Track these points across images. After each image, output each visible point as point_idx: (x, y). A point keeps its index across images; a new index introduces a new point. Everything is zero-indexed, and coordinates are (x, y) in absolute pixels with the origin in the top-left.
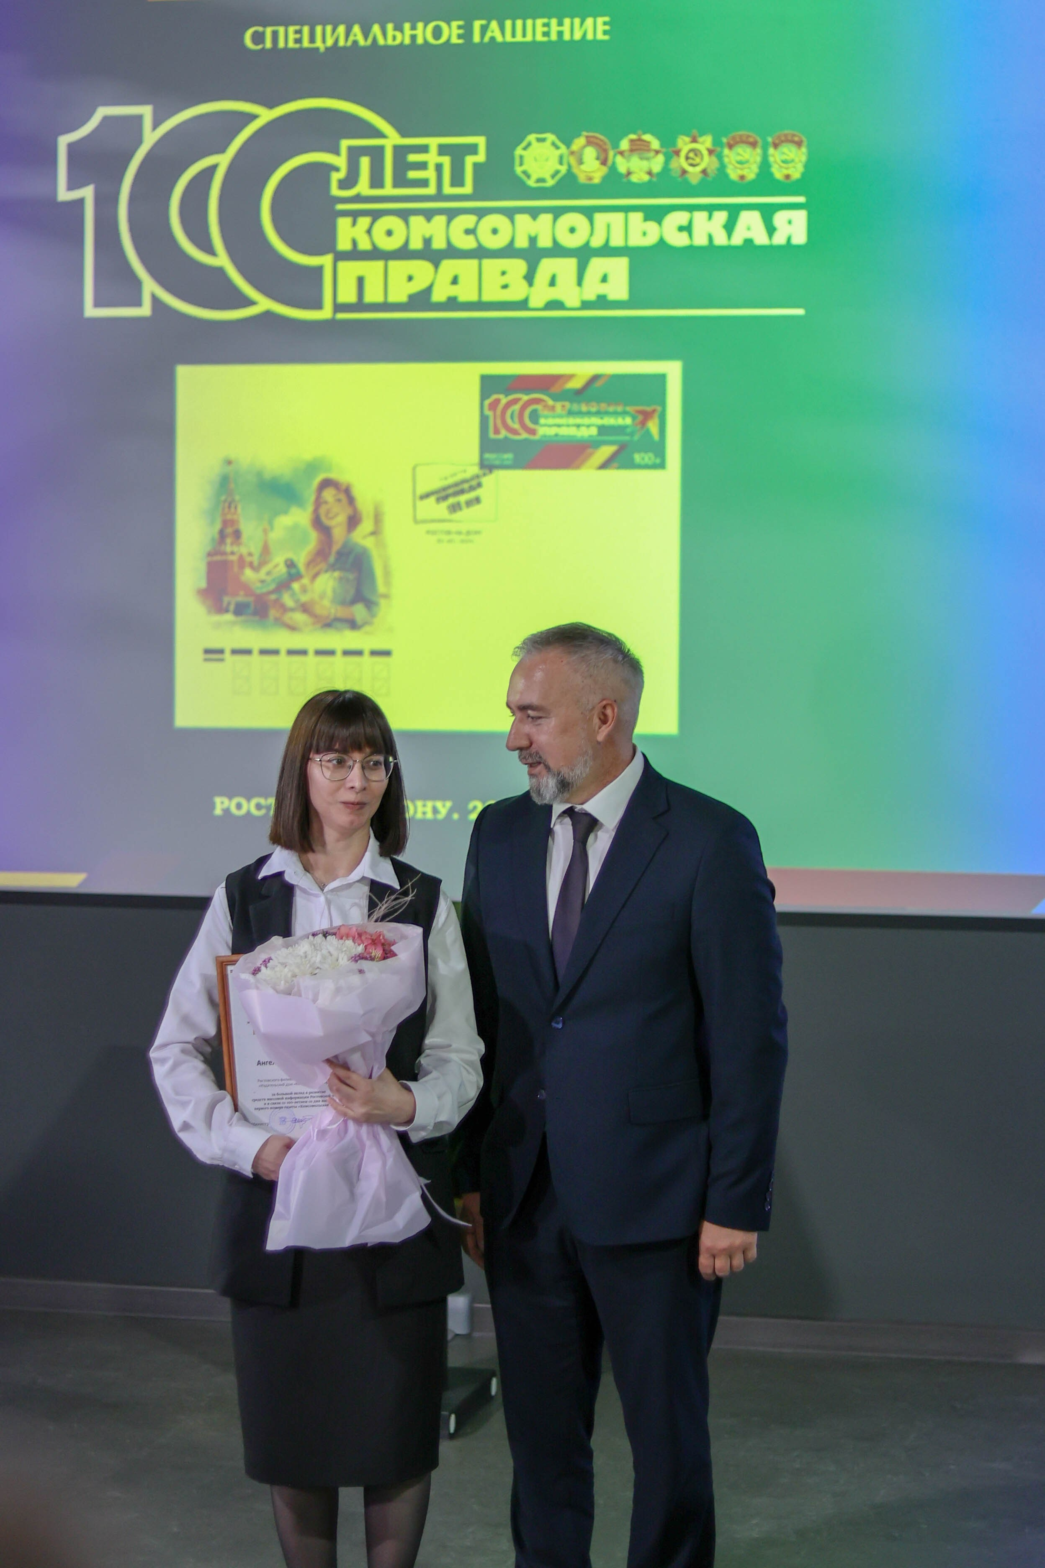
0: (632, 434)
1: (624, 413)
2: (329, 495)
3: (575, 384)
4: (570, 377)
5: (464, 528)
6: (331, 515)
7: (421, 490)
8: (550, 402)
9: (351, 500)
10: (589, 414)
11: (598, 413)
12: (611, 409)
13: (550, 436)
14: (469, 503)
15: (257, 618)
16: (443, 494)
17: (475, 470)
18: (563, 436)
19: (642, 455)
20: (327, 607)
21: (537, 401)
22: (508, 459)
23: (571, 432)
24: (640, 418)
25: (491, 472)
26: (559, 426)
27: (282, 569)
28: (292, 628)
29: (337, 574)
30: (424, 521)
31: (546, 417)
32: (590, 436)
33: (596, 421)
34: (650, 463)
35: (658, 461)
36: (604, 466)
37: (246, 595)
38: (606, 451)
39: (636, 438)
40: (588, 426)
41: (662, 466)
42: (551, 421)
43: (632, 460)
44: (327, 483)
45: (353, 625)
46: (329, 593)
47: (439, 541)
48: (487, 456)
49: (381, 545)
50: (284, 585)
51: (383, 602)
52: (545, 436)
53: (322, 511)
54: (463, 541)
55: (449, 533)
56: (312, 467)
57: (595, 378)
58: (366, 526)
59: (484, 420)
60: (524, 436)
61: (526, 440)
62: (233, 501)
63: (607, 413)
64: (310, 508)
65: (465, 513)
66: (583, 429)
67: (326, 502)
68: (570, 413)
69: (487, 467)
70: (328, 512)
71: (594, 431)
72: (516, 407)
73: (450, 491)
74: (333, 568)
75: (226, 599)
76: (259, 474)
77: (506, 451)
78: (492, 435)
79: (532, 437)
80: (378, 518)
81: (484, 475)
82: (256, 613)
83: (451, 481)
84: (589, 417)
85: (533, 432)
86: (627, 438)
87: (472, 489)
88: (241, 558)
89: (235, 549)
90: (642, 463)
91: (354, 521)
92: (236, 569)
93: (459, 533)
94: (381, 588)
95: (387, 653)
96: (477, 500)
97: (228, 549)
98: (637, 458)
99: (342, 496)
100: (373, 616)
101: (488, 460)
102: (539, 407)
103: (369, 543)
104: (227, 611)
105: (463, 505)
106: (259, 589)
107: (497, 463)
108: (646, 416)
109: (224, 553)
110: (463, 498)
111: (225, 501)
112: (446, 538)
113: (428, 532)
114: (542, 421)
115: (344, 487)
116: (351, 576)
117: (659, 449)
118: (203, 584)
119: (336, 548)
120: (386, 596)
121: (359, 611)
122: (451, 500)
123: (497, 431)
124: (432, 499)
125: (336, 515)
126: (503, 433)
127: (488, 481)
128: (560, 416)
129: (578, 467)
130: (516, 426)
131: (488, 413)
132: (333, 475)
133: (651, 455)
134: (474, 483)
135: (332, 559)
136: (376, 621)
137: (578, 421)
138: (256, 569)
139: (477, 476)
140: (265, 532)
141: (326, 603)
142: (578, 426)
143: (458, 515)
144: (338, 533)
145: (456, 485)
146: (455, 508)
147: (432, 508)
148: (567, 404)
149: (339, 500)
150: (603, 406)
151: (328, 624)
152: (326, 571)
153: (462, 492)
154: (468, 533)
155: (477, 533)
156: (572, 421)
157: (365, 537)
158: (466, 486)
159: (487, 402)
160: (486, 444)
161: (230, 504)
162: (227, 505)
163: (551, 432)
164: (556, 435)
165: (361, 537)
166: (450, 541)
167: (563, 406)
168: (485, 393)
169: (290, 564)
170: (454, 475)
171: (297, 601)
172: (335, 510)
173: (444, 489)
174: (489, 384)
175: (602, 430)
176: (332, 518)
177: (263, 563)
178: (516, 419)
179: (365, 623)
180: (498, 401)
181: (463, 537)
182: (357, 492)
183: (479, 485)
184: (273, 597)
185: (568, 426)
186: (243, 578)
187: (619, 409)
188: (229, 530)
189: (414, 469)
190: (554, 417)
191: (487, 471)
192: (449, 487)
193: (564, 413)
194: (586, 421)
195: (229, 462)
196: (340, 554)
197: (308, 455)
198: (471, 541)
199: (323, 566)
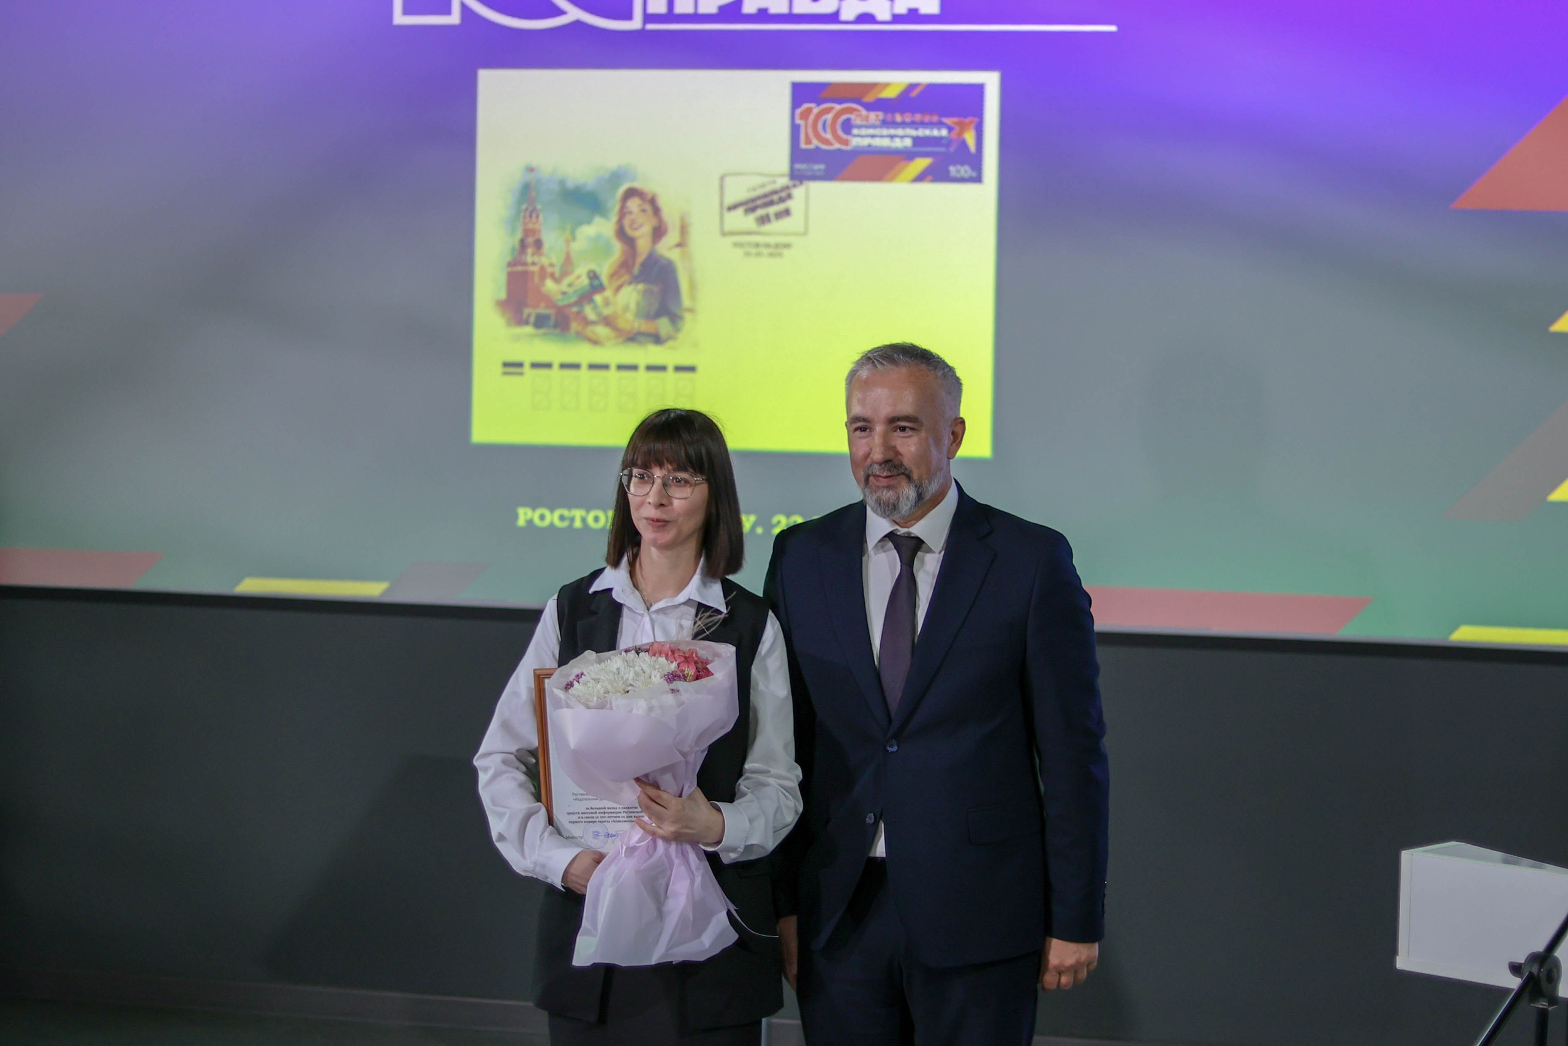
0: (948, 145)
1: (940, 125)
2: (634, 204)
3: (891, 93)
4: (886, 85)
5: (772, 240)
6: (635, 226)
7: (730, 200)
8: (864, 112)
9: (657, 211)
10: (903, 125)
11: (914, 125)
12: (927, 119)
13: (863, 147)
14: (779, 215)
15: (558, 331)
16: (750, 205)
17: (784, 181)
18: (876, 147)
19: (959, 167)
20: (630, 321)
21: (851, 111)
22: (819, 170)
23: (885, 143)
24: (957, 129)
25: (801, 183)
26: (873, 136)
27: (585, 281)
28: (595, 342)
29: (641, 287)
30: (732, 233)
31: (859, 127)
32: (906, 147)
33: (914, 133)
34: (966, 176)
35: (974, 174)
36: (920, 178)
37: (547, 307)
38: (921, 164)
39: (952, 150)
40: (902, 137)
41: (978, 179)
42: (864, 132)
43: (948, 172)
44: (631, 193)
45: (657, 339)
46: (633, 306)
47: (747, 254)
48: (798, 166)
49: (687, 257)
50: (586, 297)
51: (688, 316)
52: (856, 147)
53: (626, 222)
54: (771, 255)
55: (757, 245)
56: (616, 177)
57: (912, 87)
58: (672, 237)
59: (795, 130)
60: (837, 146)
61: (839, 150)
62: (534, 210)
63: (923, 124)
64: (614, 218)
65: (775, 226)
66: (897, 140)
67: (631, 213)
68: (885, 124)
69: (797, 177)
70: (633, 222)
71: (908, 142)
72: (829, 117)
73: (759, 202)
74: (635, 280)
75: (526, 311)
76: (562, 182)
77: (818, 162)
78: (803, 146)
79: (844, 148)
80: (684, 230)
81: (795, 186)
82: (556, 326)
83: (760, 192)
84: (903, 128)
85: (846, 143)
86: (942, 150)
87: (782, 200)
88: (543, 269)
89: (536, 259)
90: (958, 175)
91: (659, 232)
92: (536, 280)
93: (767, 246)
94: (686, 302)
95: (691, 369)
96: (787, 212)
97: (529, 259)
98: (952, 169)
99: (648, 207)
100: (678, 330)
101: (798, 170)
102: (852, 116)
103: (674, 255)
104: (527, 323)
105: (772, 217)
106: (562, 302)
107: (809, 173)
108: (963, 128)
109: (525, 264)
110: (772, 210)
111: (526, 209)
112: (754, 250)
113: (737, 245)
114: (855, 131)
115: (649, 197)
116: (656, 289)
117: (975, 161)
118: (503, 295)
119: (641, 258)
120: (691, 310)
121: (663, 325)
122: (760, 212)
123: (808, 142)
124: (740, 211)
125: (641, 226)
126: (815, 143)
127: (799, 192)
128: (874, 127)
129: (891, 180)
130: (829, 136)
131: (798, 121)
132: (637, 185)
133: (967, 168)
134: (783, 194)
135: (636, 270)
136: (681, 336)
137: (892, 132)
138: (557, 281)
139: (787, 188)
140: (568, 241)
141: (630, 316)
142: (892, 137)
143: (768, 228)
144: (643, 245)
145: (765, 196)
146: (764, 220)
147: (741, 220)
148: (881, 115)
149: (644, 211)
150: (918, 117)
151: (632, 338)
152: (630, 283)
153: (771, 203)
154: (777, 246)
155: (787, 246)
156: (885, 132)
157: (670, 249)
158: (775, 197)
159: (798, 111)
160: (797, 154)
161: (532, 213)
162: (528, 213)
163: (865, 142)
164: (870, 146)
165: (667, 248)
166: (759, 254)
167: (877, 116)
168: (796, 103)
169: (593, 276)
170: (763, 186)
171: (599, 314)
172: (640, 219)
173: (753, 200)
174: (801, 94)
175: (917, 141)
176: (636, 229)
177: (565, 273)
178: (828, 130)
179: (670, 338)
180: (809, 110)
181: (771, 250)
182: (662, 202)
183: (789, 196)
184: (575, 309)
185: (882, 136)
186: (544, 290)
187: (935, 118)
188: (530, 240)
189: (722, 179)
190: (867, 127)
191: (797, 183)
192: (759, 198)
193: (878, 123)
194: (900, 132)
195: (531, 170)
196: (644, 265)
197: (612, 162)
198: (780, 255)
199: (626, 278)
